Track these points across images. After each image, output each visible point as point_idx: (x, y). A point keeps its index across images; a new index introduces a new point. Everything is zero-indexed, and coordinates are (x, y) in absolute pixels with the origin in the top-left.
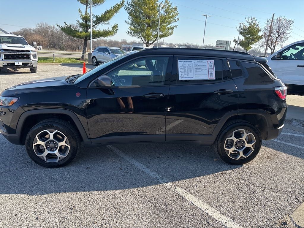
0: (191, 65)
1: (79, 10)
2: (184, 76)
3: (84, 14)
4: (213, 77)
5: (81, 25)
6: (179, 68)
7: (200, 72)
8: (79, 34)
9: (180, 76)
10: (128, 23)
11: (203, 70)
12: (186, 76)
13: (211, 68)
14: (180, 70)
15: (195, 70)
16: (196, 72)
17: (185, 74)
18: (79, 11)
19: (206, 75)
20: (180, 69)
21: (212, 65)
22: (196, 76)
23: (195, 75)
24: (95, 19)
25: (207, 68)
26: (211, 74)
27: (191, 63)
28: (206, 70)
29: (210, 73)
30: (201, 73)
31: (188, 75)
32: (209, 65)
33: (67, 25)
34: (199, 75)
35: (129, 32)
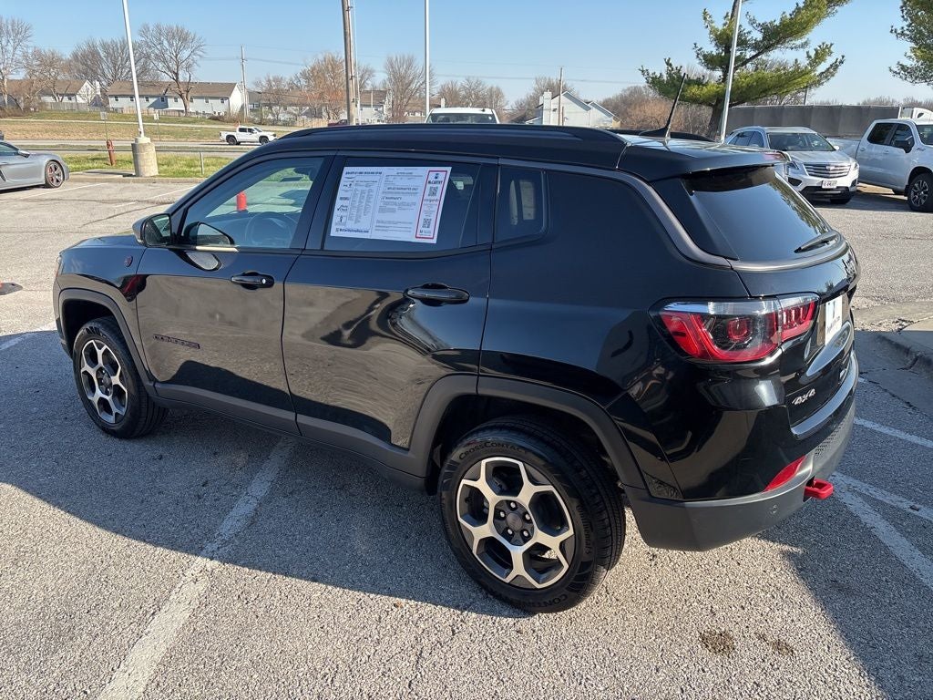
0: (374, 187)
1: (705, 13)
2: (345, 224)
3: (719, 25)
4: (430, 235)
5: (710, 62)
6: (340, 193)
7: (393, 211)
8: (694, 90)
9: (336, 224)
10: (902, 34)
11: (403, 204)
12: (350, 225)
13: (432, 198)
14: (338, 203)
15: (380, 204)
16: (382, 210)
17: (350, 219)
18: (705, 19)
19: (410, 223)
20: (341, 198)
21: (440, 186)
22: (382, 225)
23: (378, 222)
24: (758, 36)
25: (417, 199)
26: (425, 221)
27: (376, 178)
28: (414, 204)
29: (423, 216)
30: (399, 216)
31: (357, 221)
32: (429, 186)
33: (671, 65)
34: (389, 222)
35: (903, 67)
